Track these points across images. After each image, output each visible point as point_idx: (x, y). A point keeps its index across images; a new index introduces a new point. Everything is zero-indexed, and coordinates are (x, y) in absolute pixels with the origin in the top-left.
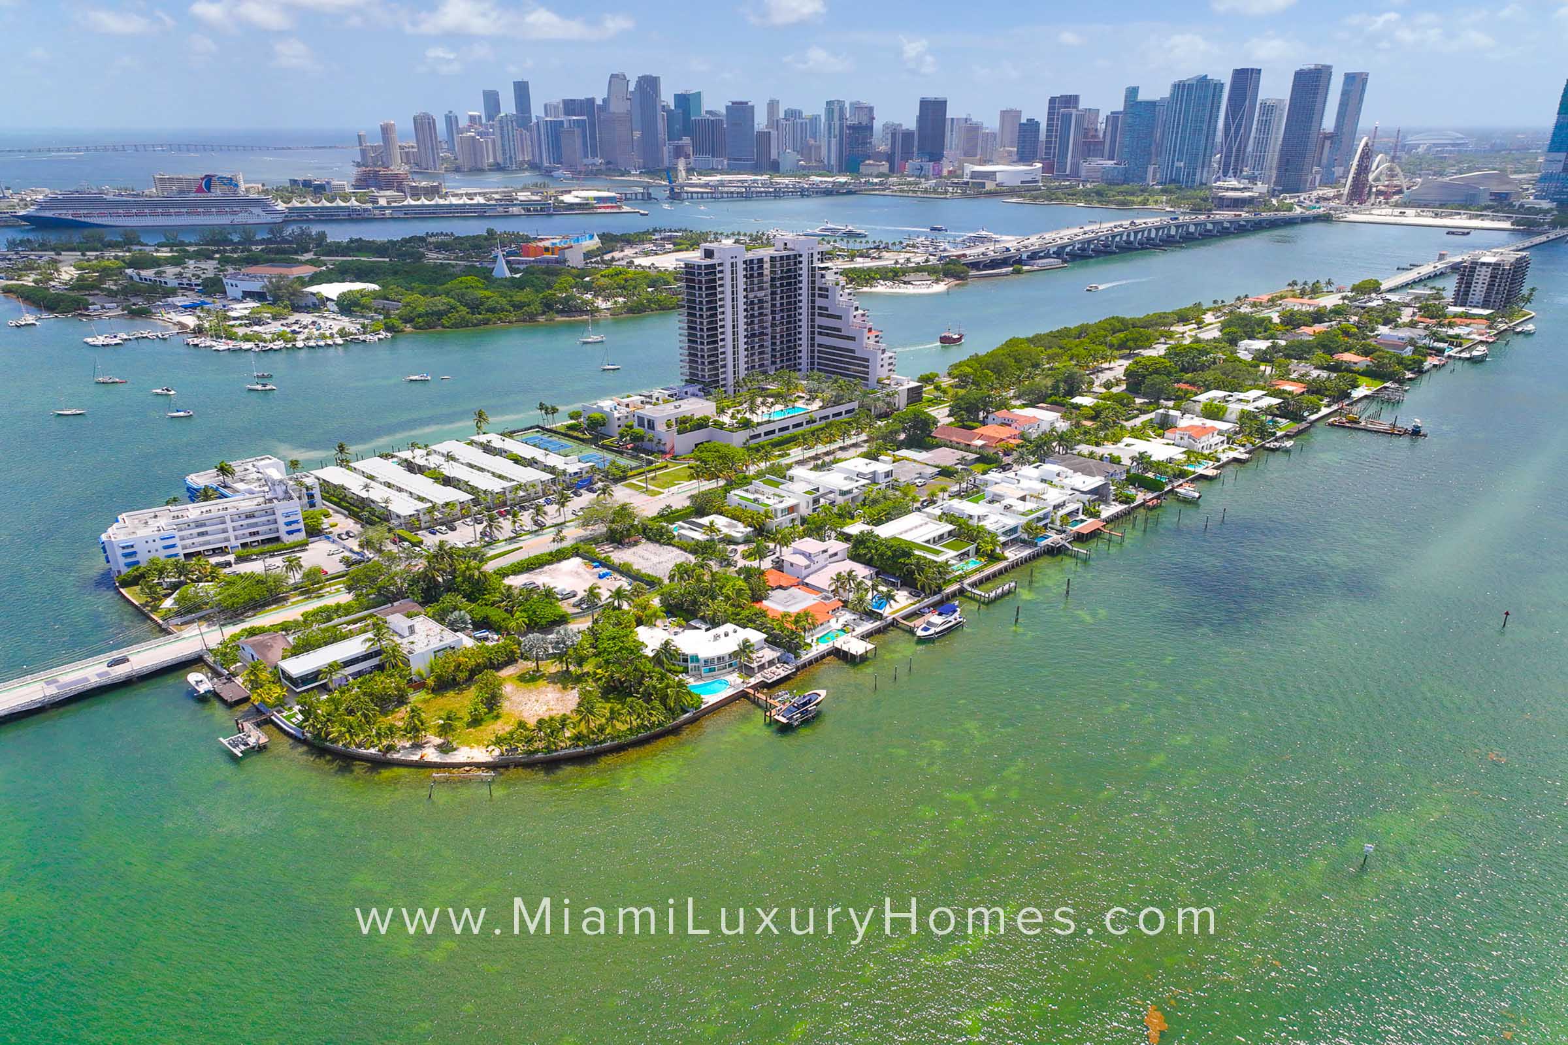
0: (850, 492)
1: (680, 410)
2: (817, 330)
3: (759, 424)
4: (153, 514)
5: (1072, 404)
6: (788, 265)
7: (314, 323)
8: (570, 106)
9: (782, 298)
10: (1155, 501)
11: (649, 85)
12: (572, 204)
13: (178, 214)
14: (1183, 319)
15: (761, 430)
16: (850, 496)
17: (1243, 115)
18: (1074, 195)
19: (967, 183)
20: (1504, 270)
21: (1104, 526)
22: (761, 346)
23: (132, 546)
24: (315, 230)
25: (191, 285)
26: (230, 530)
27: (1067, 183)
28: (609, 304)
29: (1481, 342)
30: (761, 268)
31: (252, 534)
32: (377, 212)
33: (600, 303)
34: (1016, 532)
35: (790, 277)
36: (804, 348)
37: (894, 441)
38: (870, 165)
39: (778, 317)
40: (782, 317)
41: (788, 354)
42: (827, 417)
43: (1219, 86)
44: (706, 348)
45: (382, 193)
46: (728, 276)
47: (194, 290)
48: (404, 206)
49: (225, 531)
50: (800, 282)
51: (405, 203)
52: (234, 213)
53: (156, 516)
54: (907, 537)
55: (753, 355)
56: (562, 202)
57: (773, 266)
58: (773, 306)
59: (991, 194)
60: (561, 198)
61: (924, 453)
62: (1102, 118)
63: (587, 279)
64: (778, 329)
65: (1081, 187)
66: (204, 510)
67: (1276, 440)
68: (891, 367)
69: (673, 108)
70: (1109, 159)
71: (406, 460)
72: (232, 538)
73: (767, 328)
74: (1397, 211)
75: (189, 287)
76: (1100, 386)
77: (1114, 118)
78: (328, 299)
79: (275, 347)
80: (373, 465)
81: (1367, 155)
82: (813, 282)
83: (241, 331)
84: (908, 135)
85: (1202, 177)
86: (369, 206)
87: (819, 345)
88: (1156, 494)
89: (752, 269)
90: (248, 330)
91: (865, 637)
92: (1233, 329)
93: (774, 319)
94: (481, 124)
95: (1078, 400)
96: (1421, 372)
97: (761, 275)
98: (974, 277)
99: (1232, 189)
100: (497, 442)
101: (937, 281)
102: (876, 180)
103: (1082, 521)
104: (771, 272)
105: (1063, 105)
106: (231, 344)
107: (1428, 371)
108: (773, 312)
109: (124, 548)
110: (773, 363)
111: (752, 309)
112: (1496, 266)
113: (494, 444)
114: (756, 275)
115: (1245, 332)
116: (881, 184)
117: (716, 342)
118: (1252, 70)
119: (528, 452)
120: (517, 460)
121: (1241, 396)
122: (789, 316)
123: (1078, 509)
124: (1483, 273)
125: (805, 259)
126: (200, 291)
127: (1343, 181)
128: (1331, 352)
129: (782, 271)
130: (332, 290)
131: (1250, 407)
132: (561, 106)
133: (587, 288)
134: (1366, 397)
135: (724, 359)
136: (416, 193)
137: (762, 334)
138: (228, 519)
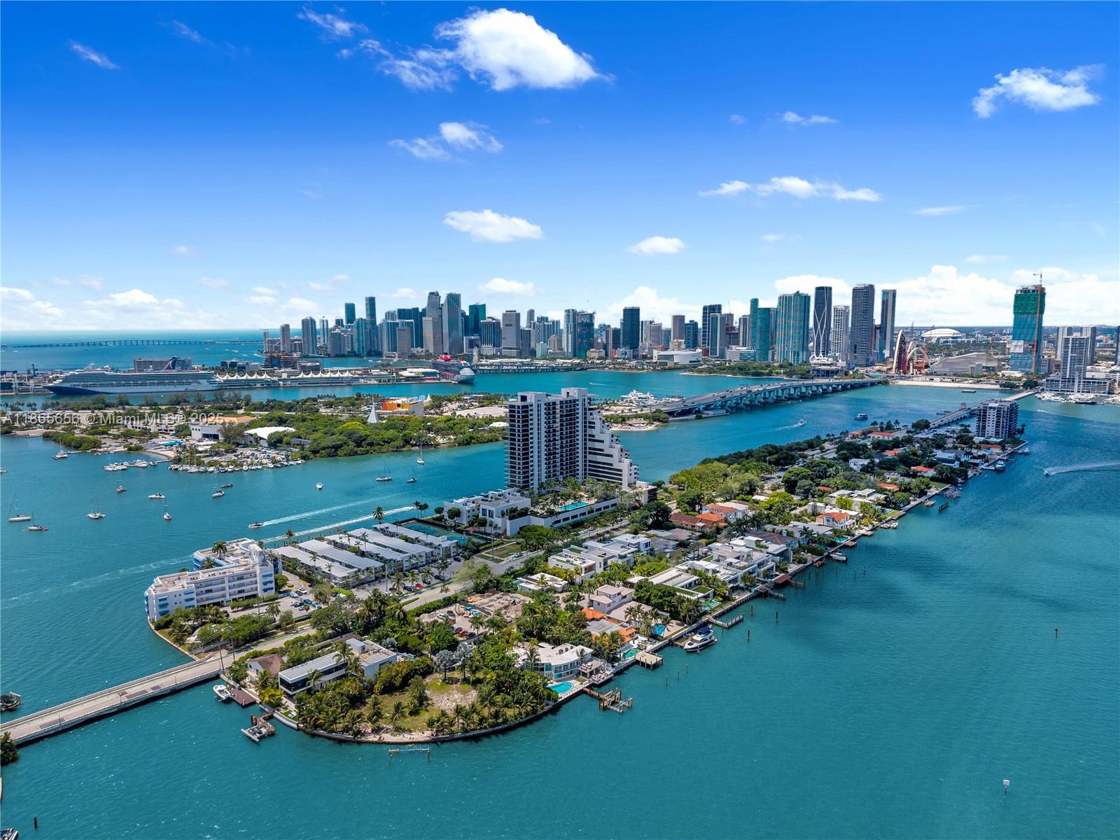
0: (625, 556)
1: (509, 504)
2: (588, 450)
3: (559, 513)
4: (177, 577)
5: (754, 500)
6: (570, 406)
7: (253, 454)
8: (403, 313)
9: (567, 429)
10: (820, 563)
11: (454, 299)
12: (408, 377)
13: (151, 384)
14: (811, 446)
15: (561, 517)
16: (625, 559)
17: (824, 317)
18: (724, 370)
19: (656, 363)
20: (1004, 411)
21: (791, 579)
22: (554, 462)
23: (165, 599)
24: (244, 394)
25: (167, 431)
26: (227, 588)
27: (718, 362)
28: (445, 441)
29: (999, 459)
30: (554, 408)
31: (240, 592)
32: (281, 383)
33: (440, 440)
34: (736, 582)
35: (571, 415)
36: (580, 463)
37: (645, 524)
38: (593, 352)
39: (564, 441)
40: (567, 442)
41: (570, 467)
42: (600, 509)
43: (807, 298)
44: (521, 462)
45: (283, 370)
46: (535, 412)
47: (169, 434)
48: (299, 379)
49: (223, 589)
50: (578, 418)
51: (300, 376)
52: (189, 383)
53: (179, 579)
54: (669, 584)
55: (549, 467)
56: (402, 376)
57: (561, 407)
58: (562, 434)
59: (670, 369)
60: (400, 373)
61: (666, 532)
62: (736, 319)
63: (429, 424)
64: (564, 450)
65: (728, 365)
66: (211, 574)
67: (886, 522)
68: (636, 475)
69: (468, 314)
70: (743, 346)
71: (334, 541)
72: (228, 595)
73: (558, 449)
74: (929, 378)
75: (166, 432)
76: (769, 489)
77: (744, 320)
78: (261, 438)
79: (229, 470)
80: (313, 545)
81: (903, 342)
82: (585, 418)
83: (206, 460)
84: (616, 332)
85: (803, 358)
86: (276, 379)
87: (590, 461)
88: (819, 558)
89: (549, 409)
90: (210, 459)
91: (655, 652)
92: (845, 452)
93: (562, 443)
94: (343, 326)
95: (756, 497)
96: (966, 478)
97: (554, 413)
98: (672, 421)
99: (824, 365)
100: (393, 528)
101: (651, 424)
102: (598, 362)
103: (777, 575)
104: (561, 411)
105: (711, 311)
106: (202, 469)
107: (971, 478)
108: (562, 438)
109: (160, 600)
110: (562, 473)
111: (549, 436)
112: (999, 410)
113: (390, 530)
114: (551, 413)
115: (852, 454)
116: (601, 363)
117: (528, 458)
118: (827, 288)
119: (413, 534)
120: (407, 539)
121: (860, 493)
122: (571, 441)
123: (773, 567)
124: (992, 414)
125: (580, 403)
126: (173, 435)
127: (891, 360)
128: (909, 466)
129: (567, 410)
130: (264, 432)
131: (866, 500)
132: (396, 313)
133: (429, 429)
134: (936, 494)
135: (532, 470)
136: (306, 370)
137: (555, 453)
138: (226, 580)
